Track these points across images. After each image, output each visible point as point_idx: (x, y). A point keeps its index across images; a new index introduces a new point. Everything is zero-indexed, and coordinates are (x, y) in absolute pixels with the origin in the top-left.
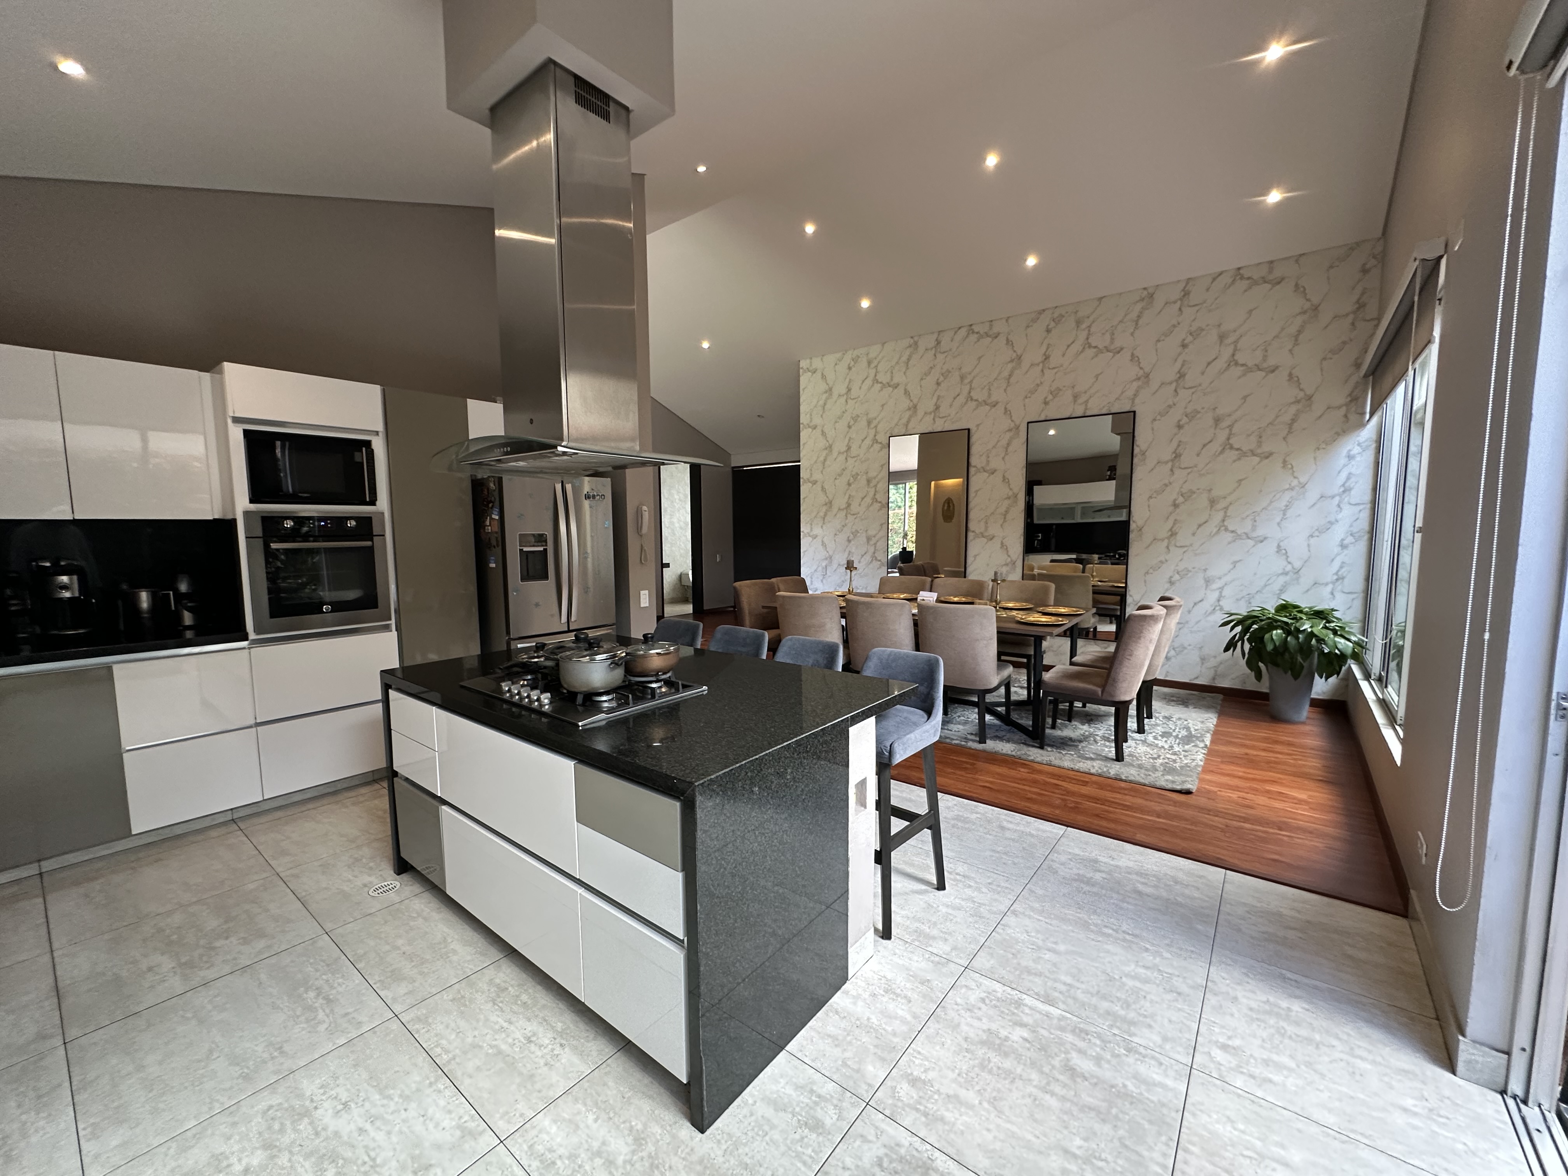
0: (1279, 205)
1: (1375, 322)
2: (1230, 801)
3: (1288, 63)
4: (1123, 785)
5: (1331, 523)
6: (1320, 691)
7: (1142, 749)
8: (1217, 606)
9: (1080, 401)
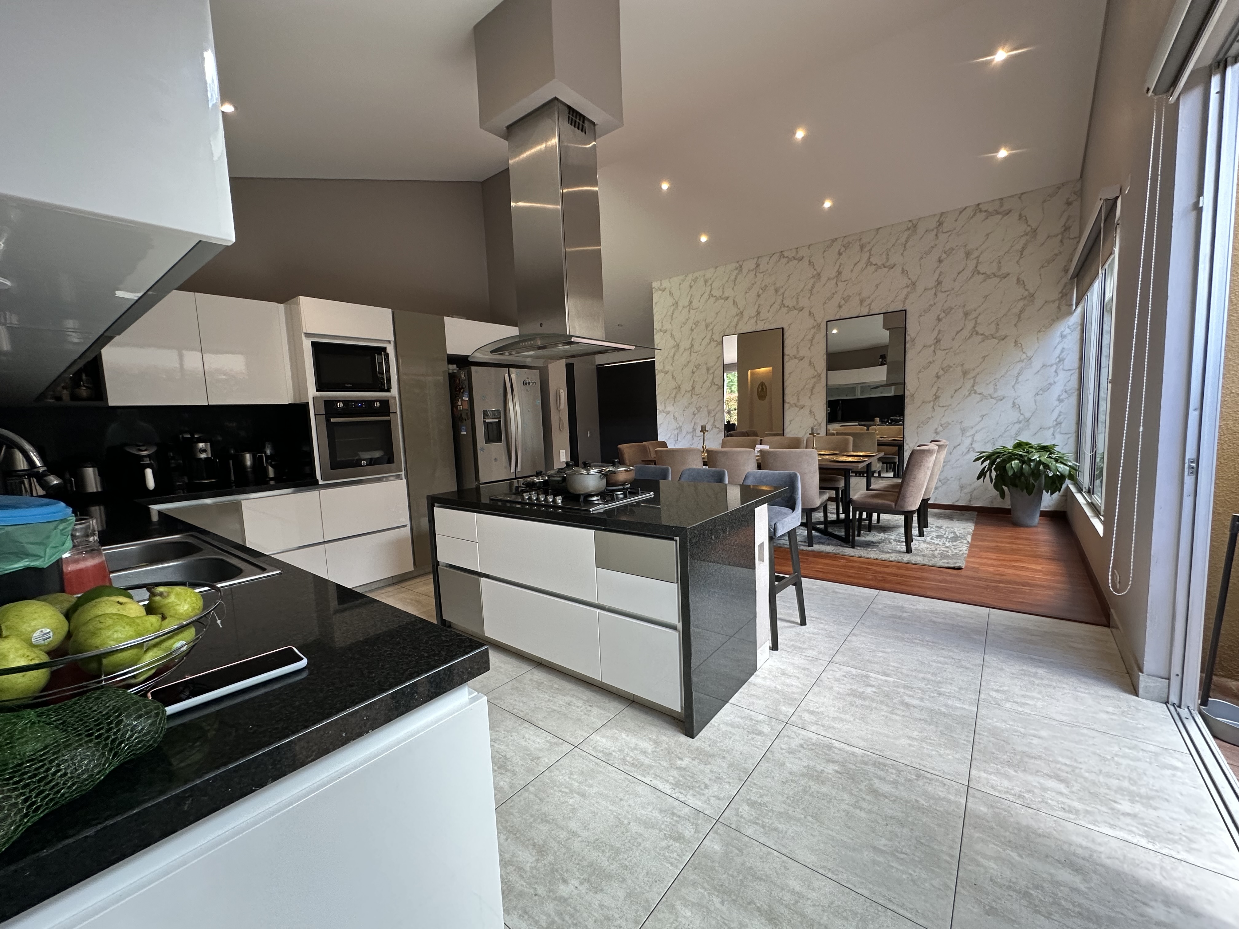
0: (1006, 159)
1: (1078, 239)
2: (988, 572)
3: (1009, 63)
4: (913, 566)
5: (1050, 384)
6: (1047, 505)
7: (923, 546)
8: (970, 449)
9: (865, 304)
